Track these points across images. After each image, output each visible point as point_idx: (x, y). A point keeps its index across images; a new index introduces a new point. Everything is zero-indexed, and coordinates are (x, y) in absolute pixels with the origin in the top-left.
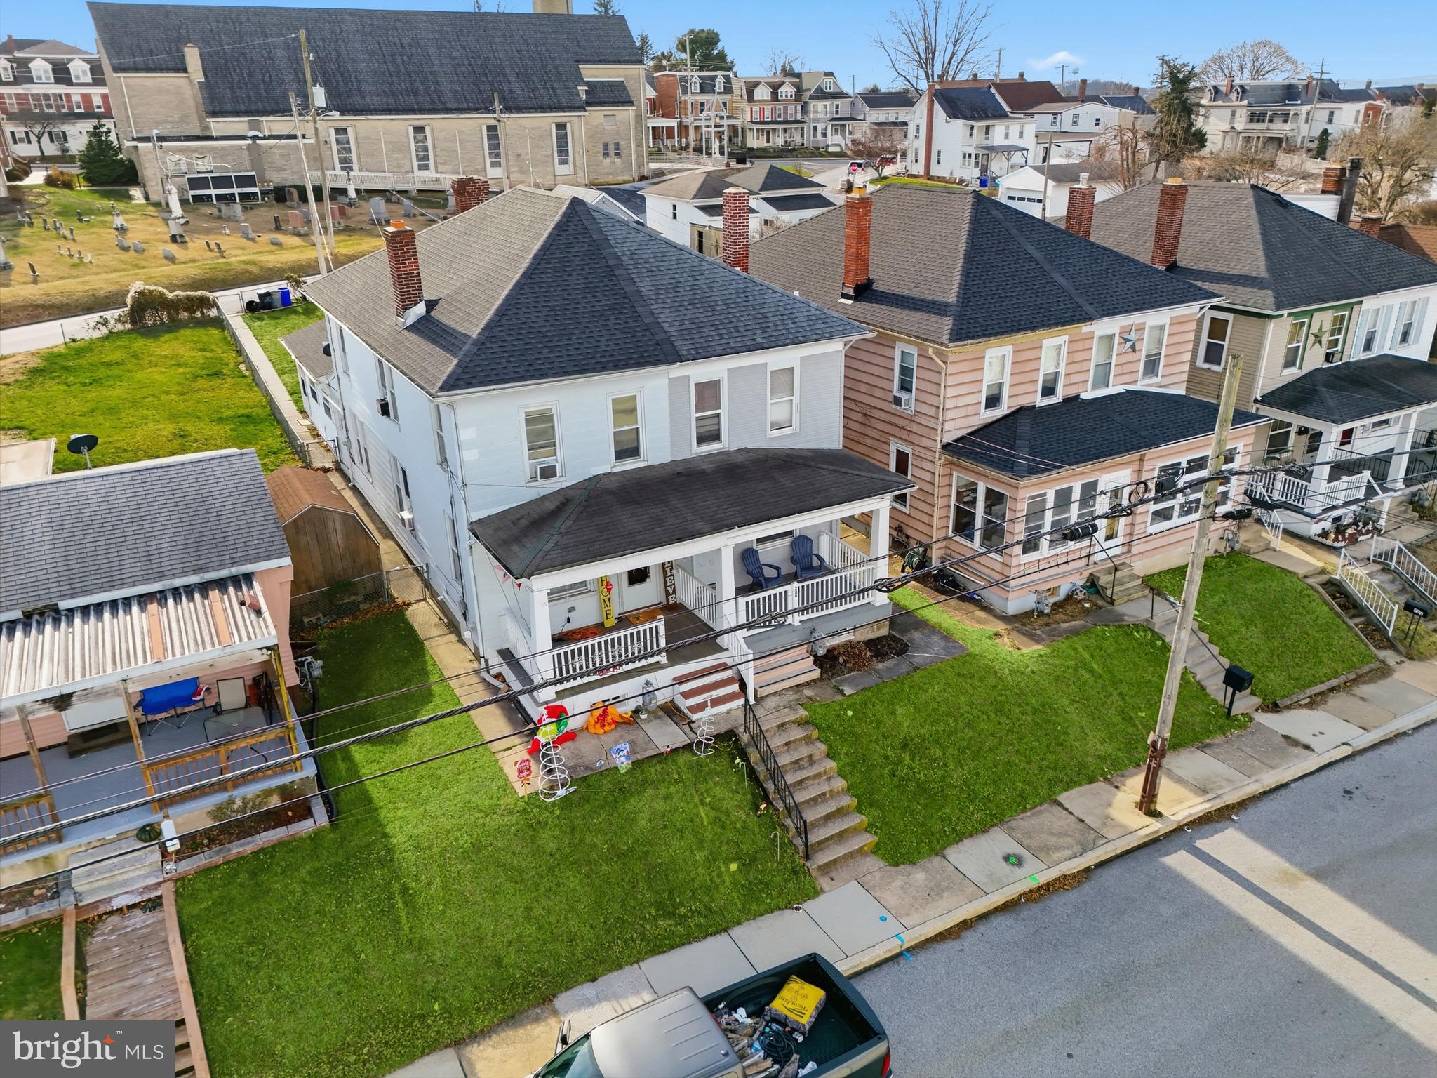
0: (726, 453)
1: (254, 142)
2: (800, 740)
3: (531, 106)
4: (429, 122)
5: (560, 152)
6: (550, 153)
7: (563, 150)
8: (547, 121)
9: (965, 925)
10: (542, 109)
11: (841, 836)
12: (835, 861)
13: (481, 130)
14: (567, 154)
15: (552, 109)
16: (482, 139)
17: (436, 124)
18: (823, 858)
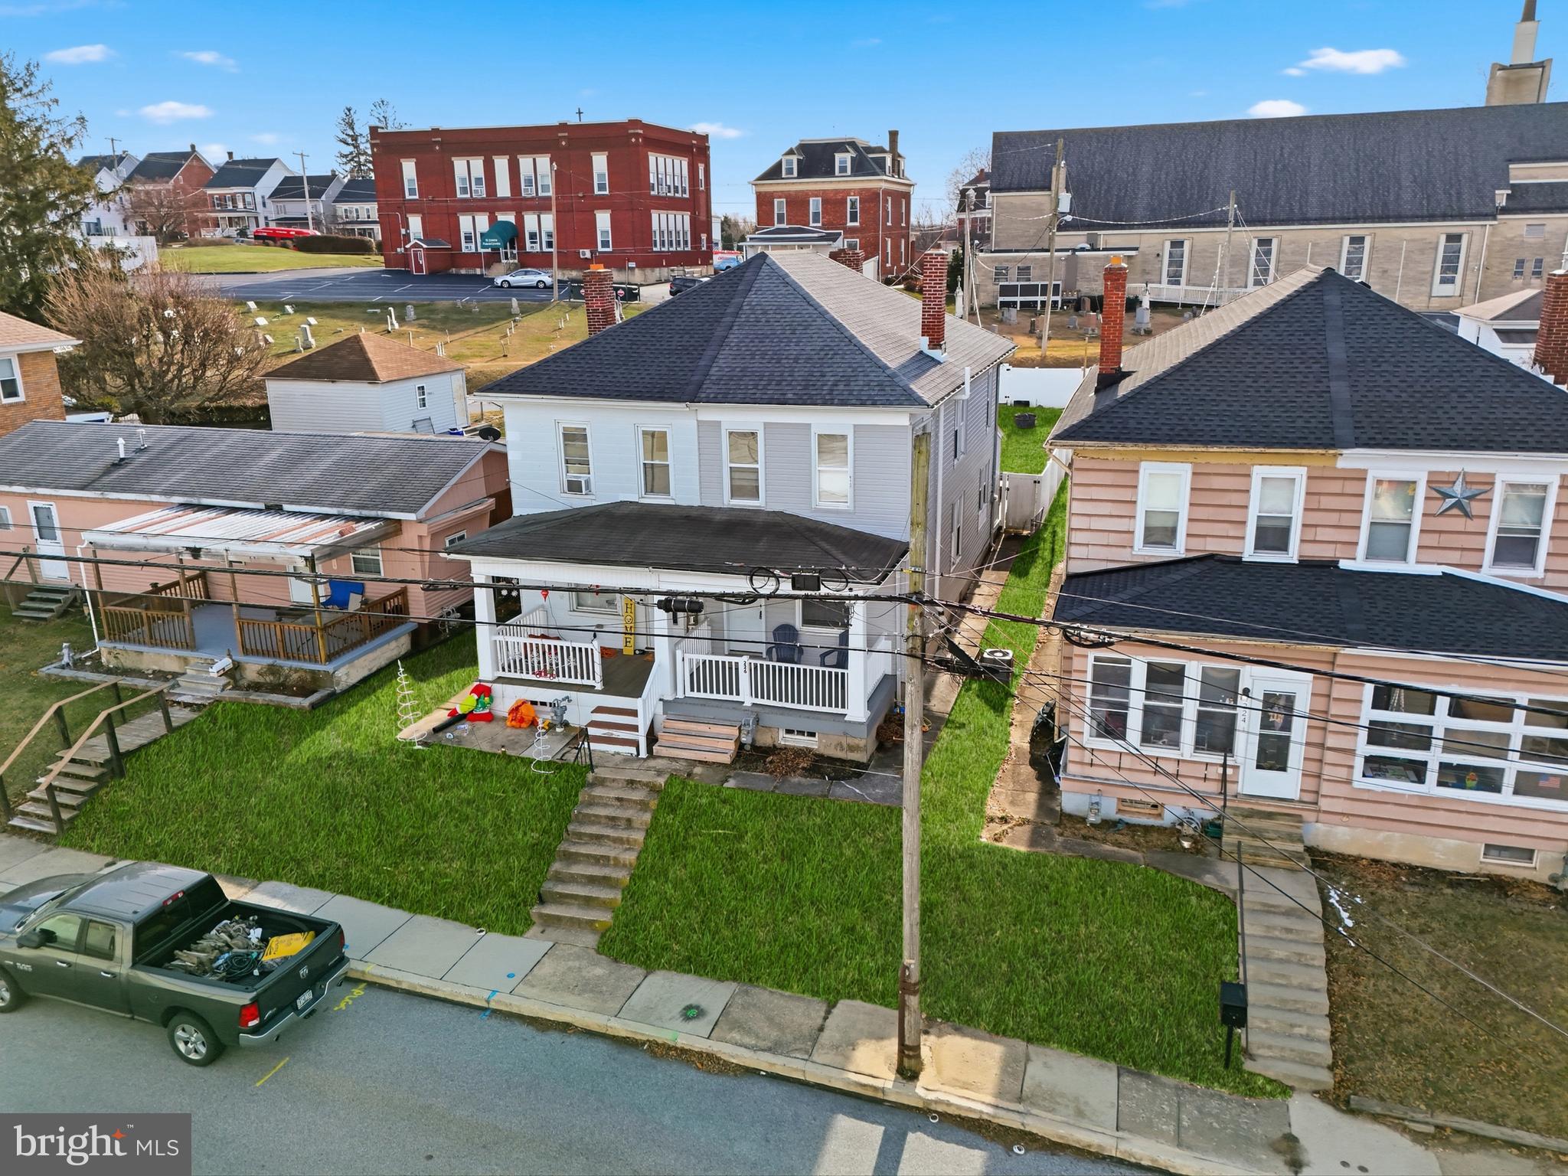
0: (757, 512)
1: (1073, 253)
2: (635, 802)
3: (1419, 213)
4: (1279, 233)
5: (1444, 270)
6: (1430, 269)
7: (1450, 265)
8: (1437, 231)
9: (565, 1027)
10: (1431, 217)
11: (588, 902)
12: (559, 919)
13: (1342, 242)
14: (1455, 270)
15: (1444, 217)
16: (1340, 252)
17: (1286, 236)
18: (551, 910)
